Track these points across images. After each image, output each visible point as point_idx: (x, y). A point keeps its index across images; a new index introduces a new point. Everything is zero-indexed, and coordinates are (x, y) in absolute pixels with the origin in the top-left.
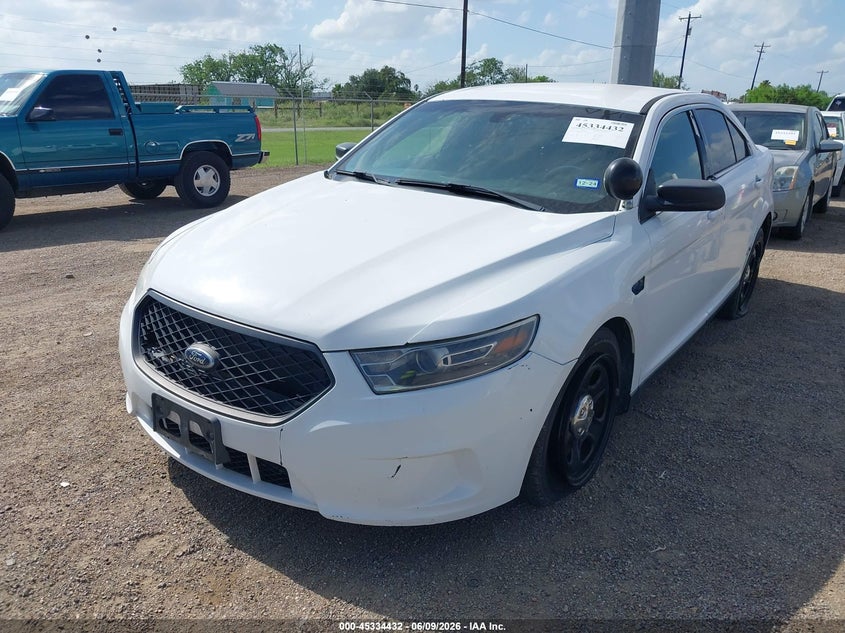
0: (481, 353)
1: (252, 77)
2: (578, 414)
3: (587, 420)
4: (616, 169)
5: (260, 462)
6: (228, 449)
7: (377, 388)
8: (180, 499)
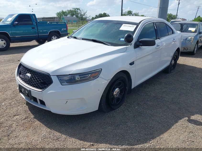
0: (86, 77)
1: (72, 15)
2: (115, 92)
3: (117, 94)
4: (127, 35)
5: (40, 100)
6: (33, 97)
7: (62, 84)
8: (27, 108)
